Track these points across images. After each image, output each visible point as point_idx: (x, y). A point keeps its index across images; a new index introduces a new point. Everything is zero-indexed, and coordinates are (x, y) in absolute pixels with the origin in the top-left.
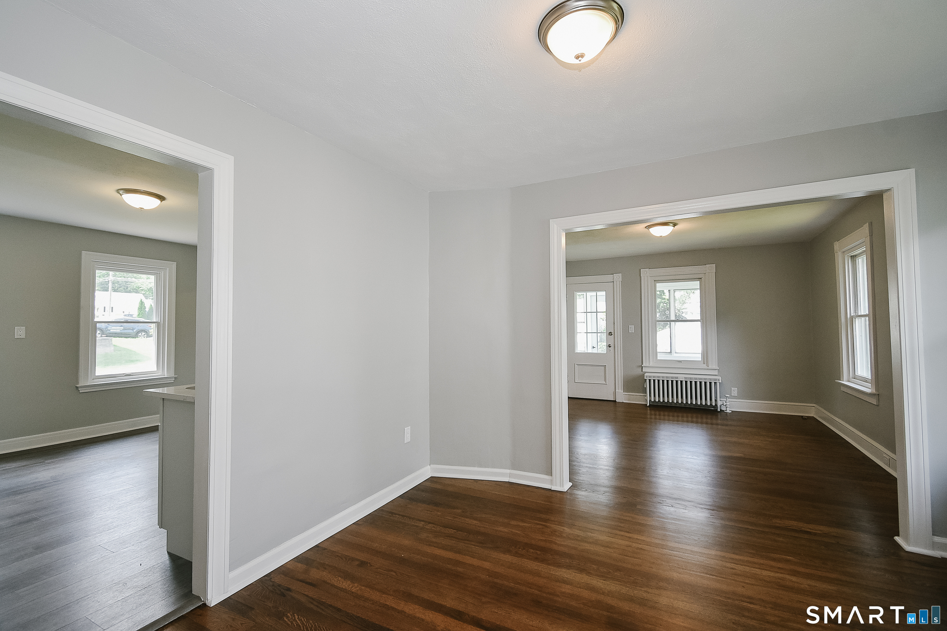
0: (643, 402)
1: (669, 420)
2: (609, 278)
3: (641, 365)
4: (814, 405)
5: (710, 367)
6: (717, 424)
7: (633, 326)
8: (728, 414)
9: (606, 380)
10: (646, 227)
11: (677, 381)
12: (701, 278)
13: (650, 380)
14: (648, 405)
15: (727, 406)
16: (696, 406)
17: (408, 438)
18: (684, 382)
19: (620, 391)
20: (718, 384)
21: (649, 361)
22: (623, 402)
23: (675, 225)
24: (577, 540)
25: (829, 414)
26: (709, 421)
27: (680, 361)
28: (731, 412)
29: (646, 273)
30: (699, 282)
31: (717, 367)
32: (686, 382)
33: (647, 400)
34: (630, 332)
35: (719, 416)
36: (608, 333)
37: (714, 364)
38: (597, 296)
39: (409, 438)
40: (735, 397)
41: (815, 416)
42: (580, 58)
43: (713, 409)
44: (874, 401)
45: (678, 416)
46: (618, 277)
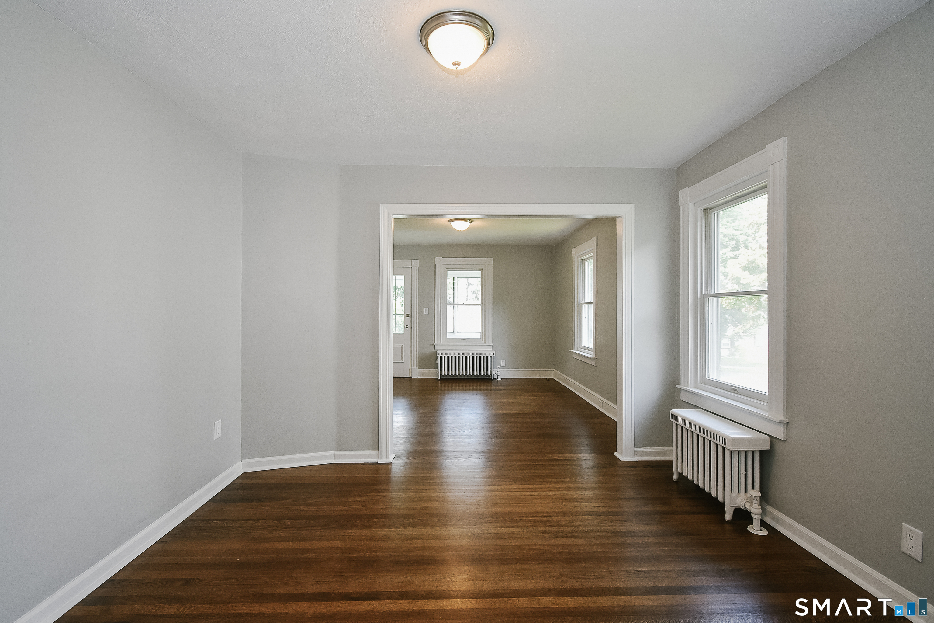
0: (435, 376)
1: (459, 390)
2: (408, 263)
3: (433, 343)
4: (553, 369)
5: (487, 343)
6: (491, 390)
7: (428, 308)
8: (499, 381)
9: (403, 359)
10: (448, 221)
11: (462, 357)
12: (482, 269)
13: (441, 357)
14: (439, 379)
15: (498, 375)
16: (476, 377)
17: (218, 433)
18: (468, 357)
19: (415, 368)
20: (493, 357)
21: (440, 340)
22: (418, 378)
23: (471, 221)
24: (414, 501)
25: (564, 375)
26: (486, 388)
27: (464, 340)
28: (501, 379)
29: (439, 261)
30: (480, 272)
31: (492, 343)
32: (469, 357)
33: (438, 375)
34: (425, 314)
35: (493, 384)
36: (405, 316)
37: (489, 342)
38: (396, 280)
39: (220, 433)
40: (504, 367)
41: (554, 378)
42: (457, 65)
43: (488, 378)
44: (594, 363)
45: (466, 386)
46: (416, 263)
